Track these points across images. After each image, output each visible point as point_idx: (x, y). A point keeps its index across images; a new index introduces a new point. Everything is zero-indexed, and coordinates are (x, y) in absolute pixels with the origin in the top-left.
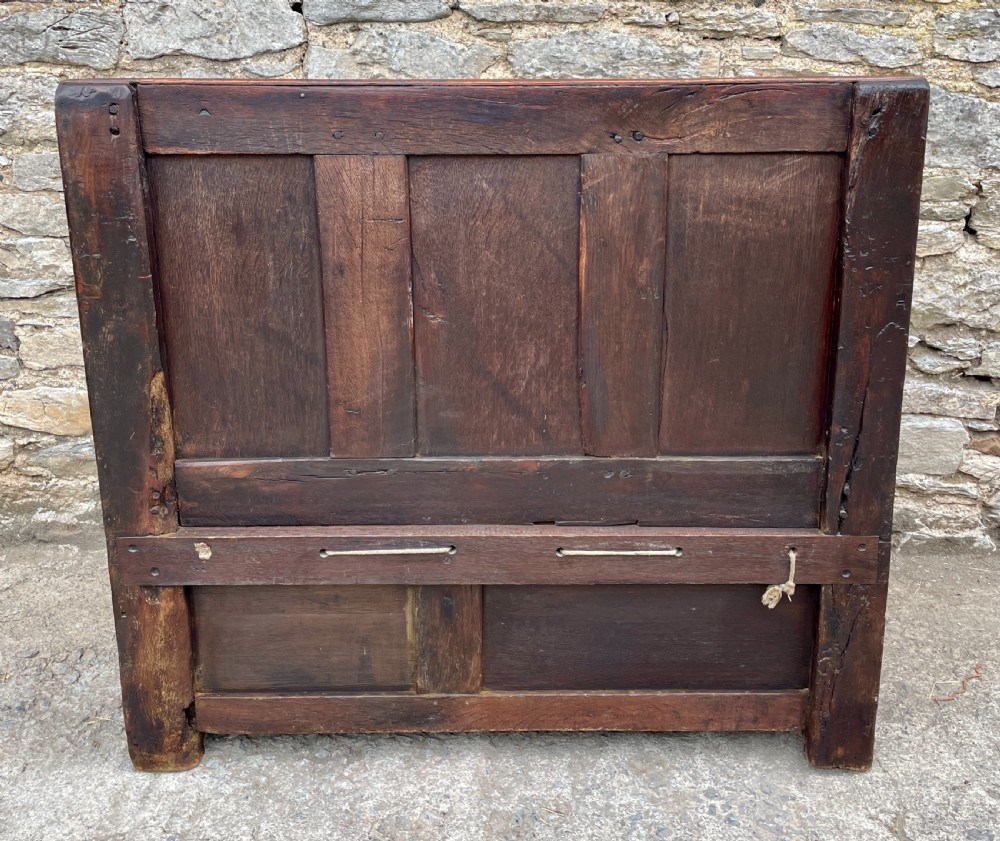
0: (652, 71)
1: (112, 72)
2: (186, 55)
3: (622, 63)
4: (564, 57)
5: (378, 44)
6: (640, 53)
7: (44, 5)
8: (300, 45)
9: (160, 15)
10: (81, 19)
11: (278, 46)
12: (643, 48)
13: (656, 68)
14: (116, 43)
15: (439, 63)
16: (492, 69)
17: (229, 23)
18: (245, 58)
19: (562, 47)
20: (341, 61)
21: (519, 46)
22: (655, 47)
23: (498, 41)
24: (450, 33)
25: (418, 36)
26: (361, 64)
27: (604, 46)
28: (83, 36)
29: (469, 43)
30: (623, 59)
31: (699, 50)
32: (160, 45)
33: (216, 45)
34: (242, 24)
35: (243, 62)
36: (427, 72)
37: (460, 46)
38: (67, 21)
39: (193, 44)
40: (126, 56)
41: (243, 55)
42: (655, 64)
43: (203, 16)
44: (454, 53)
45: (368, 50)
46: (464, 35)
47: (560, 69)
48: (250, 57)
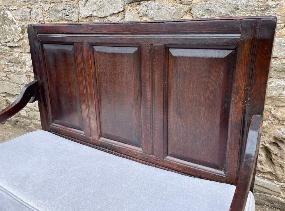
0: (253, 14)
1: (78, 22)
2: (93, 16)
3: (238, 11)
4: (213, 10)
5: (145, 9)
6: (247, 6)
7: (61, 3)
8: (123, 11)
9: (86, 4)
10: (68, 6)
11: (116, 12)
12: (248, 4)
13: (254, 12)
14: (77, 13)
15: (165, 15)
16: (184, 16)
17: (103, 5)
18: (108, 16)
19: (212, 6)
20: (135, 15)
21: (194, 6)
22: (254, 3)
23: (187, 5)
24: (169, 3)
25: (157, 5)
26: (140, 16)
27: (230, 4)
28: (69, 12)
29: (176, 6)
30: (238, 9)
31: (276, 3)
32: (87, 13)
33: (100, 12)
34: (106, 5)
35: (108, 18)
36: (161, 18)
37: (172, 8)
38: (65, 7)
39: (94, 12)
40: (80, 17)
41: (107, 15)
42: (254, 11)
43: (96, 3)
44: (170, 11)
45: (142, 11)
46: (175, 3)
47: (211, 15)
48: (109, 16)
